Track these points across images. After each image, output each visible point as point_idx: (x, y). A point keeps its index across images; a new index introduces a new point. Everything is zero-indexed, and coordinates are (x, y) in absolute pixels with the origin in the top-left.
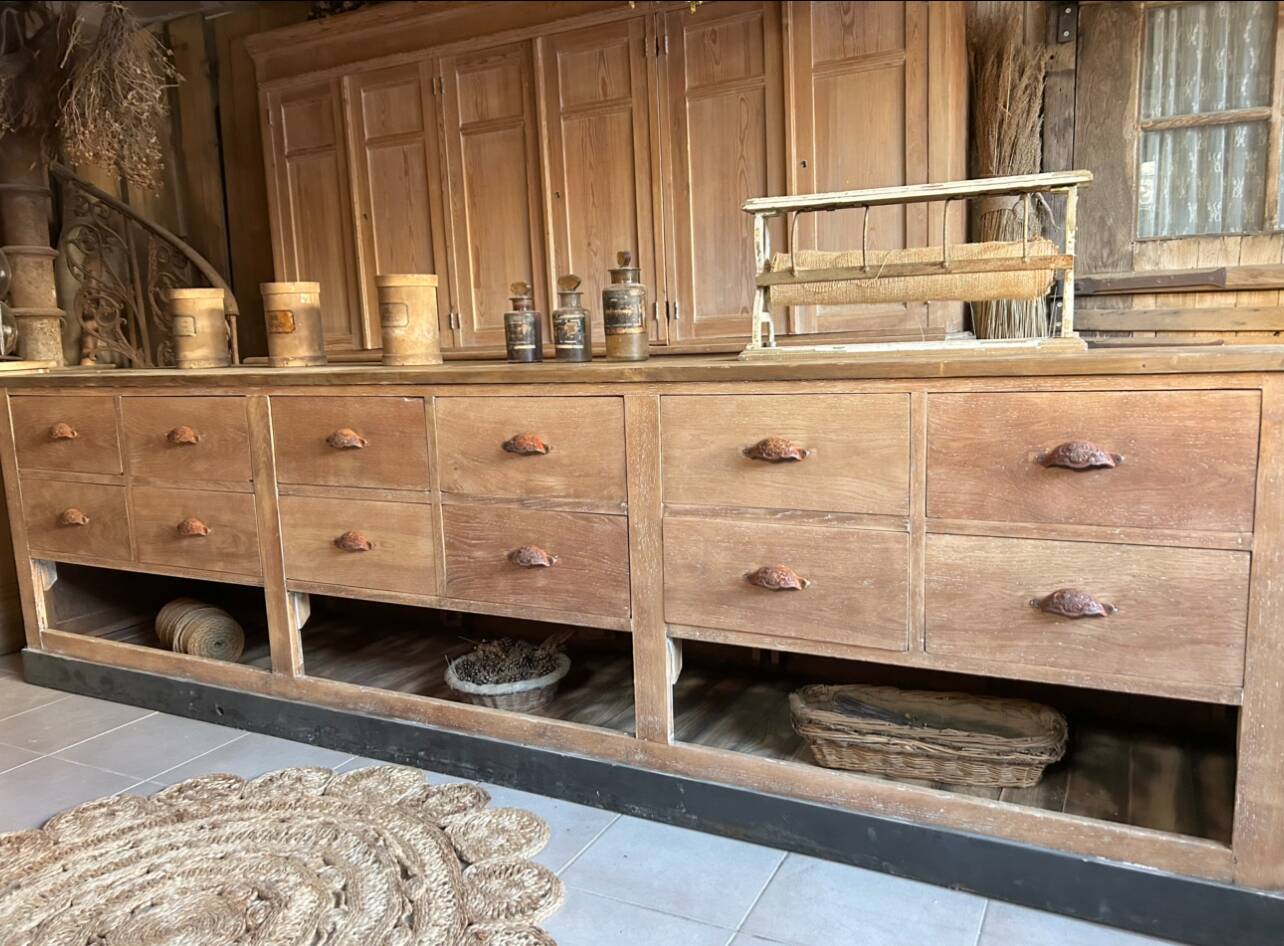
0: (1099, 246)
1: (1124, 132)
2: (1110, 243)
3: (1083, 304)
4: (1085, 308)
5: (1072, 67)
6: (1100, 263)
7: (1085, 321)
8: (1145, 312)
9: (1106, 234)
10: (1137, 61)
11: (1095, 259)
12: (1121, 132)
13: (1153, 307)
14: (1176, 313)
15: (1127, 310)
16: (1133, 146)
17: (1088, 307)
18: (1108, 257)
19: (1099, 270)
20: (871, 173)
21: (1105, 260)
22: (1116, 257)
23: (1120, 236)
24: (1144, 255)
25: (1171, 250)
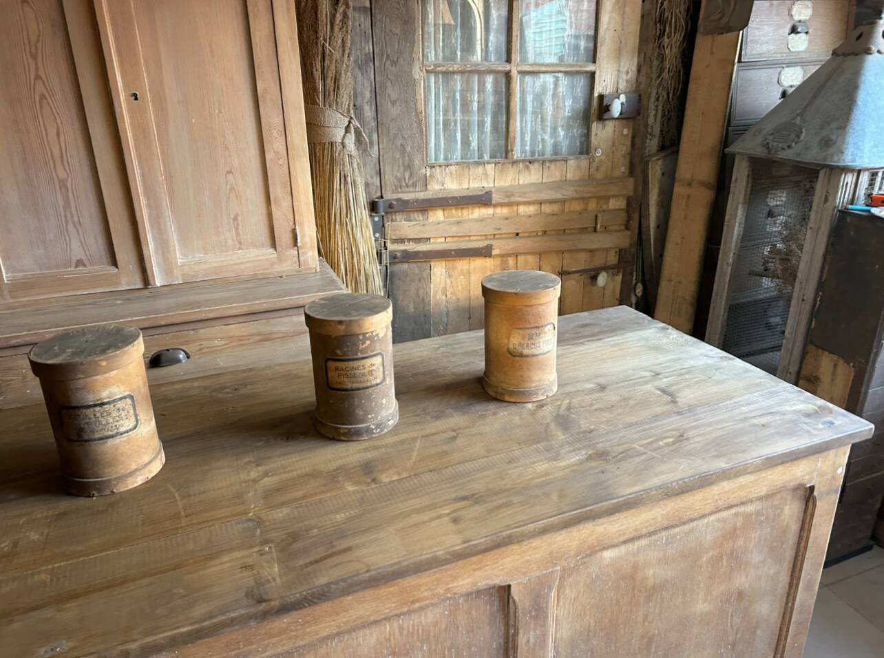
0: (402, 169)
1: (413, 72)
2: (409, 167)
3: (394, 217)
4: (396, 221)
5: (368, 5)
6: (404, 184)
7: (398, 232)
8: (439, 224)
9: (407, 158)
10: (418, 9)
11: (399, 180)
12: (411, 72)
13: (442, 219)
14: (458, 223)
15: (426, 222)
16: (420, 84)
17: (398, 220)
18: (409, 179)
19: (403, 190)
20: (220, 112)
21: (407, 181)
22: (415, 179)
23: (417, 162)
24: (434, 177)
25: (451, 173)
